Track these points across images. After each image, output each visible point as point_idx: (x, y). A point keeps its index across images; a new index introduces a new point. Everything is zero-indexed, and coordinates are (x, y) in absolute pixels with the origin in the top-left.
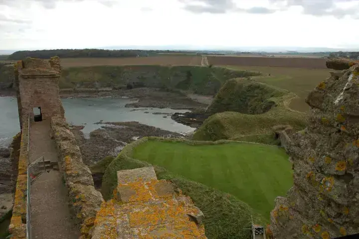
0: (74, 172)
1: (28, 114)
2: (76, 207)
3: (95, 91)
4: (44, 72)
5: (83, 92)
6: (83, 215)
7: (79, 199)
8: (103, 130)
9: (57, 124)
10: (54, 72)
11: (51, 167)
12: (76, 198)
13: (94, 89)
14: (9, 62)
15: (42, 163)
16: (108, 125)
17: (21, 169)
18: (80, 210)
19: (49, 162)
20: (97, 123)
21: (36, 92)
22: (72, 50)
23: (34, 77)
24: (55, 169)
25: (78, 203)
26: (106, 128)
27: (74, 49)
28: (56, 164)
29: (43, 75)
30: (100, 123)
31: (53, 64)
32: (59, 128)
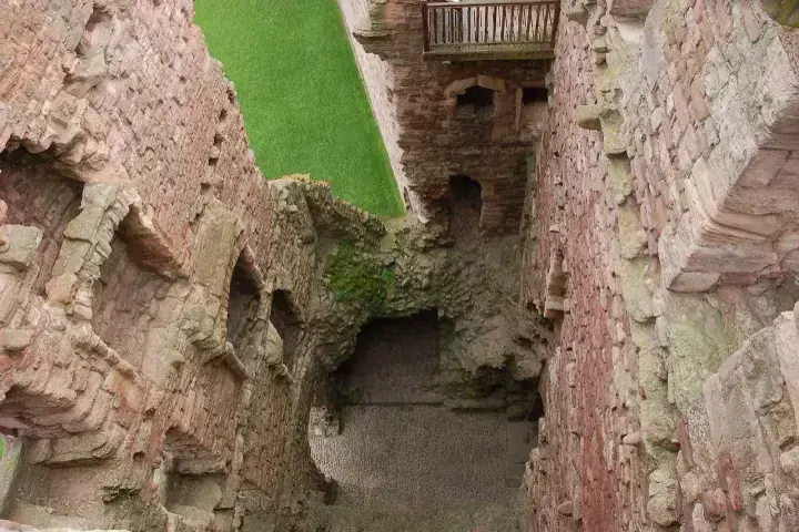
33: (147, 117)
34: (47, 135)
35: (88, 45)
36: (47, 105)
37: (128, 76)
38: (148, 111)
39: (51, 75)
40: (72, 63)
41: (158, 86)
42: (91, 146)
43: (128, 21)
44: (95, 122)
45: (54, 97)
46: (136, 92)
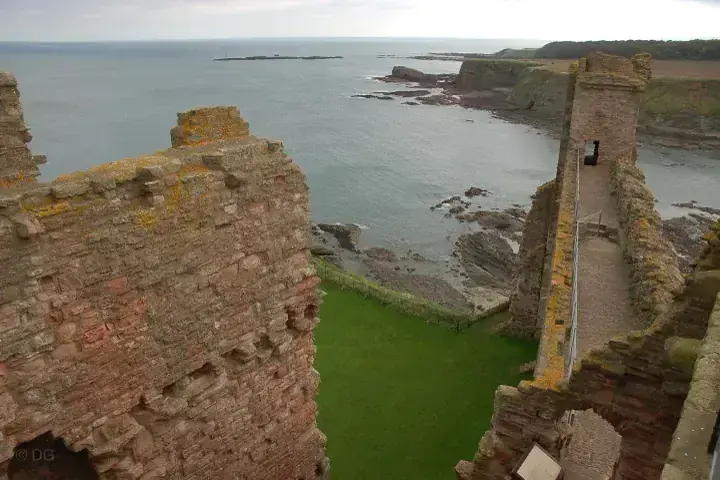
0: (651, 242)
1: (576, 151)
2: (648, 286)
3: (695, 138)
4: (619, 79)
5: (664, 134)
6: (654, 299)
7: (654, 277)
8: (690, 223)
9: (627, 172)
10: (639, 81)
11: (606, 236)
12: (651, 274)
13: (692, 132)
14: (535, 62)
15: (595, 226)
16: (707, 215)
17: (562, 226)
18: (652, 291)
19: (603, 227)
20: (683, 206)
21: (599, 115)
22: (662, 42)
23: (601, 88)
24: (612, 241)
25: (651, 282)
26: (700, 219)
27: (665, 39)
28: (615, 232)
29: (617, 86)
30: (691, 206)
31: (637, 66)
32: (630, 178)
33: (206, 459)
34: (84, 442)
35: (182, 388)
36: (104, 419)
37: (206, 422)
38: (211, 455)
39: (123, 400)
40: (153, 397)
41: (235, 439)
42: (126, 463)
43: (235, 382)
44: (144, 446)
45: (114, 417)
46: (208, 437)
